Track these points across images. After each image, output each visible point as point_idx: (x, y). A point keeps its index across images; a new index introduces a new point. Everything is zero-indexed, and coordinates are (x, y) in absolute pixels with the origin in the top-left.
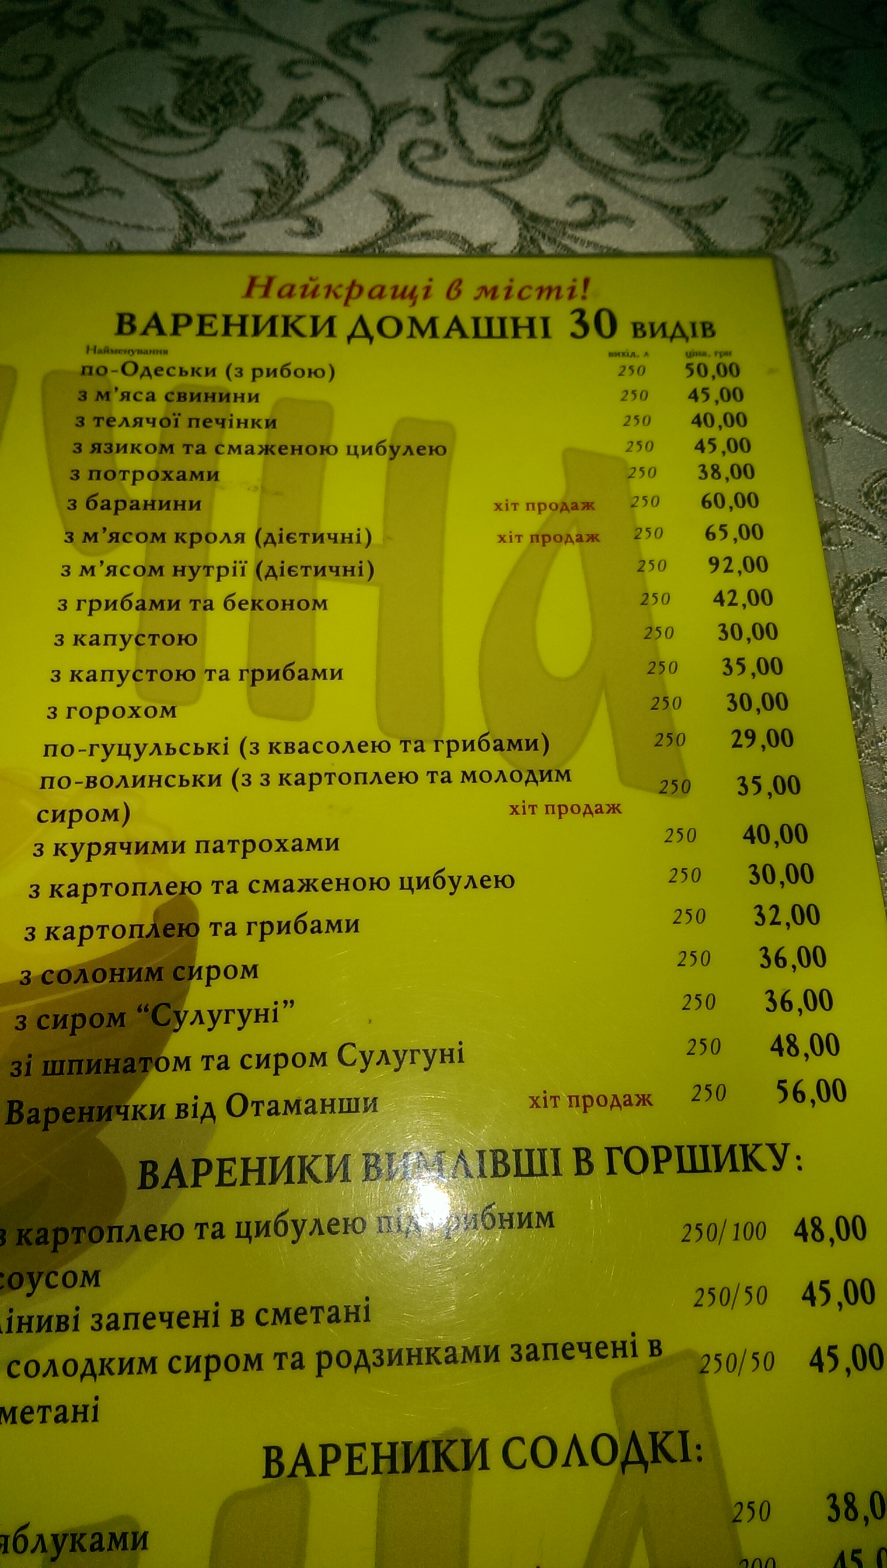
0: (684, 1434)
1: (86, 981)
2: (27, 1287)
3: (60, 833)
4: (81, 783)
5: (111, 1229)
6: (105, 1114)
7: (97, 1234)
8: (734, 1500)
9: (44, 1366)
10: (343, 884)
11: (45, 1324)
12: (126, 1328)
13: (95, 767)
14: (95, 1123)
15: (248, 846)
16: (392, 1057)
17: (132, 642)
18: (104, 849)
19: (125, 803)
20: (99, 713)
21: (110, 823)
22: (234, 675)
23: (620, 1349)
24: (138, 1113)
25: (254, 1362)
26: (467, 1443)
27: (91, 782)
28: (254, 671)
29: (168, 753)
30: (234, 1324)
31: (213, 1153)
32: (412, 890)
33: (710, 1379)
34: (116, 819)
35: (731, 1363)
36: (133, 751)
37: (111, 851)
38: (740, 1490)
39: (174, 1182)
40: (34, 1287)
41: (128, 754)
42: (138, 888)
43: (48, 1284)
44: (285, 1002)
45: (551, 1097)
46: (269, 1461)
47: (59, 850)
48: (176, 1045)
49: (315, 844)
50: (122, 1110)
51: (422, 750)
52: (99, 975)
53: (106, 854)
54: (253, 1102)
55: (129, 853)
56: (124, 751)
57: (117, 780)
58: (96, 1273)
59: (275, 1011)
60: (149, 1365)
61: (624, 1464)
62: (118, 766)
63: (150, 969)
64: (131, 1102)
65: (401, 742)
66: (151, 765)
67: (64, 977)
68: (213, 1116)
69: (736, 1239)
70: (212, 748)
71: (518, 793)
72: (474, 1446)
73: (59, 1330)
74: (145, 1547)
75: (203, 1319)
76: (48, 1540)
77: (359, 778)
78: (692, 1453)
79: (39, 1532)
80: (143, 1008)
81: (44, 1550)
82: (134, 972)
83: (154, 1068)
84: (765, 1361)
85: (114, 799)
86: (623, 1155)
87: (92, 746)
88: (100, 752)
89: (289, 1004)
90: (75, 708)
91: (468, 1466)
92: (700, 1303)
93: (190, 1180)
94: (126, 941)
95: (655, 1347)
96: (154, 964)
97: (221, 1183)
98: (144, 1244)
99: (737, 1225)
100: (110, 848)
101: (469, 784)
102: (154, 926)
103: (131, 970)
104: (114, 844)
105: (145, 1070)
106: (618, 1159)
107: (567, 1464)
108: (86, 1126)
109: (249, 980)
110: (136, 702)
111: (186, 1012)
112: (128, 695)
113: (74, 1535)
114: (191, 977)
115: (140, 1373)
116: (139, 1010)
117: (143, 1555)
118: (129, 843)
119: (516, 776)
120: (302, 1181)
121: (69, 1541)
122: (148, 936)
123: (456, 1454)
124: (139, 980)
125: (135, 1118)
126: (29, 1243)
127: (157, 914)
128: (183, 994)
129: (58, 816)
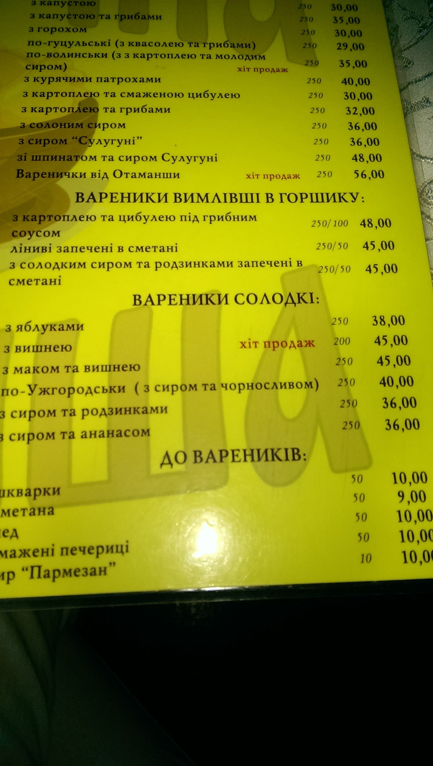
0: (311, 294)
1: (49, 127)
2: (28, 236)
3: (36, 73)
4: (45, 55)
5: (64, 216)
6: (60, 175)
7: (57, 218)
8: (333, 316)
9: (36, 265)
10: (163, 95)
11: (36, 250)
12: (72, 251)
13: (51, 49)
14: (55, 179)
15: (120, 80)
16: (186, 159)
17: (66, 4)
18: (55, 80)
19: (64, 63)
20: (53, 30)
21: (58, 70)
22: (112, 17)
23: (284, 264)
24: (74, 175)
25: (128, 265)
26: (219, 295)
27: (49, 55)
28: (121, 16)
29: (83, 45)
30: (119, 251)
31: (108, 191)
32: (194, 98)
33: (323, 275)
34: (61, 69)
35: (332, 270)
36: (68, 44)
37: (59, 81)
38: (335, 313)
39: (91, 201)
40: (31, 236)
41: (65, 45)
42: (71, 94)
43: (37, 235)
44: (138, 137)
45: (256, 175)
46: (135, 300)
47: (36, 80)
48: (89, 152)
49: (149, 80)
50: (67, 174)
51: (198, 46)
52: (55, 125)
53: (57, 81)
54: (125, 173)
55: (67, 81)
56: (63, 44)
57: (61, 54)
58: (58, 232)
59: (134, 140)
60: (83, 265)
61: (286, 304)
62: (61, 50)
63: (77, 124)
64: (71, 171)
65: (188, 43)
66: (75, 49)
67: (40, 126)
68: (107, 177)
69: (335, 226)
70: (103, 44)
71: (242, 63)
72: (222, 296)
73: (42, 252)
74: (82, 329)
75: (105, 249)
76: (40, 327)
77: (170, 56)
78: (315, 300)
79: (36, 324)
80: (75, 138)
81: (38, 330)
82: (70, 124)
83: (81, 160)
84: (347, 269)
85: (60, 62)
86: (287, 197)
87: (49, 42)
88: (53, 45)
89: (140, 138)
90: (42, 28)
91: (220, 303)
92: (319, 248)
93: (98, 200)
94: (66, 113)
95: (299, 263)
96: (79, 122)
97: (112, 201)
98: (79, 222)
99: (336, 221)
100: (59, 79)
101: (219, 60)
102: (79, 108)
103: (69, 124)
104: (60, 78)
105: (77, 160)
106: (285, 198)
107: (262, 303)
108: (51, 180)
109: (122, 129)
110: (69, 26)
111: (94, 140)
112: (65, 23)
113: (51, 325)
114: (96, 127)
115: (79, 268)
116: (73, 138)
117: (81, 332)
118: (67, 78)
119: (241, 57)
120: (147, 201)
121: (49, 327)
122: (76, 112)
123: (215, 299)
124: (73, 127)
125: (73, 177)
126: (28, 220)
127: (80, 104)
128: (93, 133)
129: (35, 67)
